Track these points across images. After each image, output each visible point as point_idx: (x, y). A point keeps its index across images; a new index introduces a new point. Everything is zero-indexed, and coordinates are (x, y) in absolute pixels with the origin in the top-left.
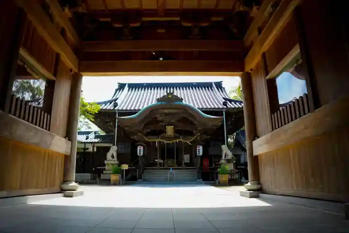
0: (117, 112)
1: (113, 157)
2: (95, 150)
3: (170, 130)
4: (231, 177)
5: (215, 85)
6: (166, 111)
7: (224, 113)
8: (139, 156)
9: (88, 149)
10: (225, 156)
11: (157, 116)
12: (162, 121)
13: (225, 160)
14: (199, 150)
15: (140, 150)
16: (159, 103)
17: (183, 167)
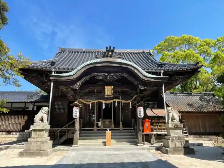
0: (53, 70)
1: (42, 120)
2: (35, 109)
3: (109, 90)
6: (106, 69)
8: (74, 118)
9: (28, 108)
12: (101, 80)
13: (172, 124)
15: (76, 111)
17: (121, 128)
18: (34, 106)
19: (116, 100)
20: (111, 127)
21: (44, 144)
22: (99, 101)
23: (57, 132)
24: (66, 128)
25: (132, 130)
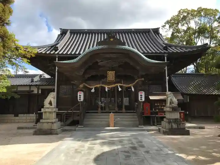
0: (57, 56)
1: (50, 103)
2: (40, 92)
3: (111, 75)
4: (178, 126)
5: (153, 31)
6: (108, 56)
7: (166, 58)
8: (79, 102)
9: (33, 91)
10: (170, 103)
11: (99, 61)
12: (104, 66)
13: (170, 107)
14: (141, 95)
15: (80, 96)
16: (100, 47)
17: (124, 110)
18: (38, 89)
19: (119, 85)
20: (115, 110)
21: (54, 124)
22: (102, 85)
23: (64, 114)
24: (71, 110)
25: (135, 112)
